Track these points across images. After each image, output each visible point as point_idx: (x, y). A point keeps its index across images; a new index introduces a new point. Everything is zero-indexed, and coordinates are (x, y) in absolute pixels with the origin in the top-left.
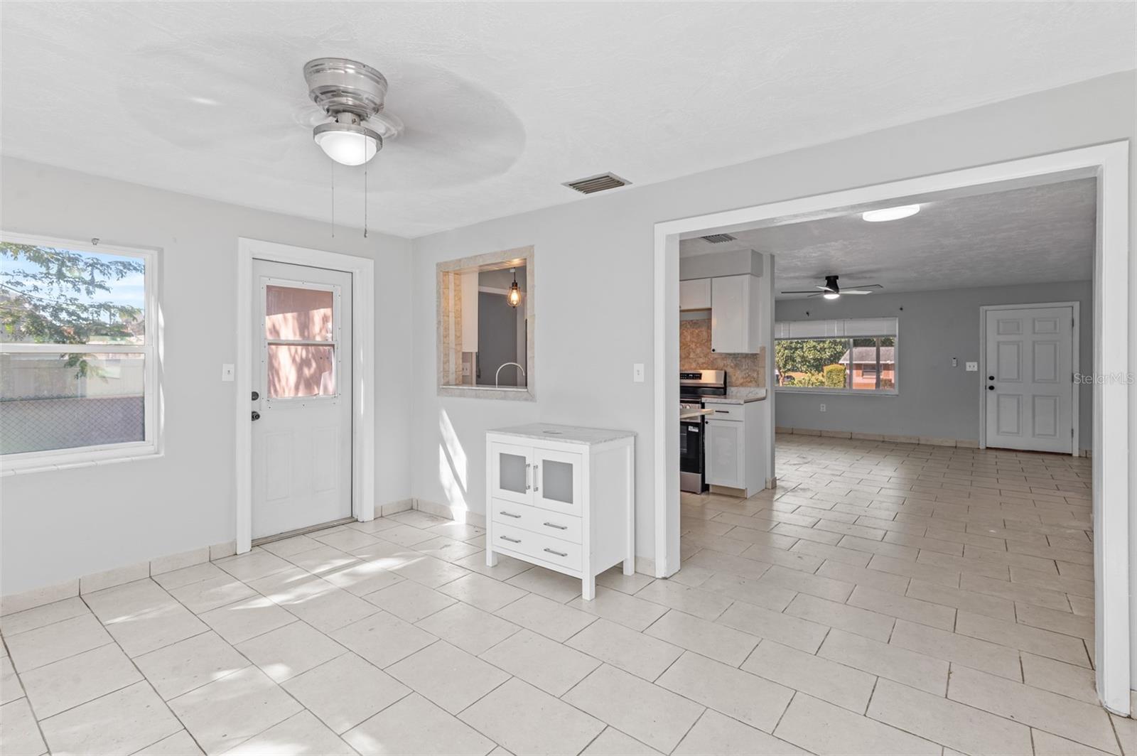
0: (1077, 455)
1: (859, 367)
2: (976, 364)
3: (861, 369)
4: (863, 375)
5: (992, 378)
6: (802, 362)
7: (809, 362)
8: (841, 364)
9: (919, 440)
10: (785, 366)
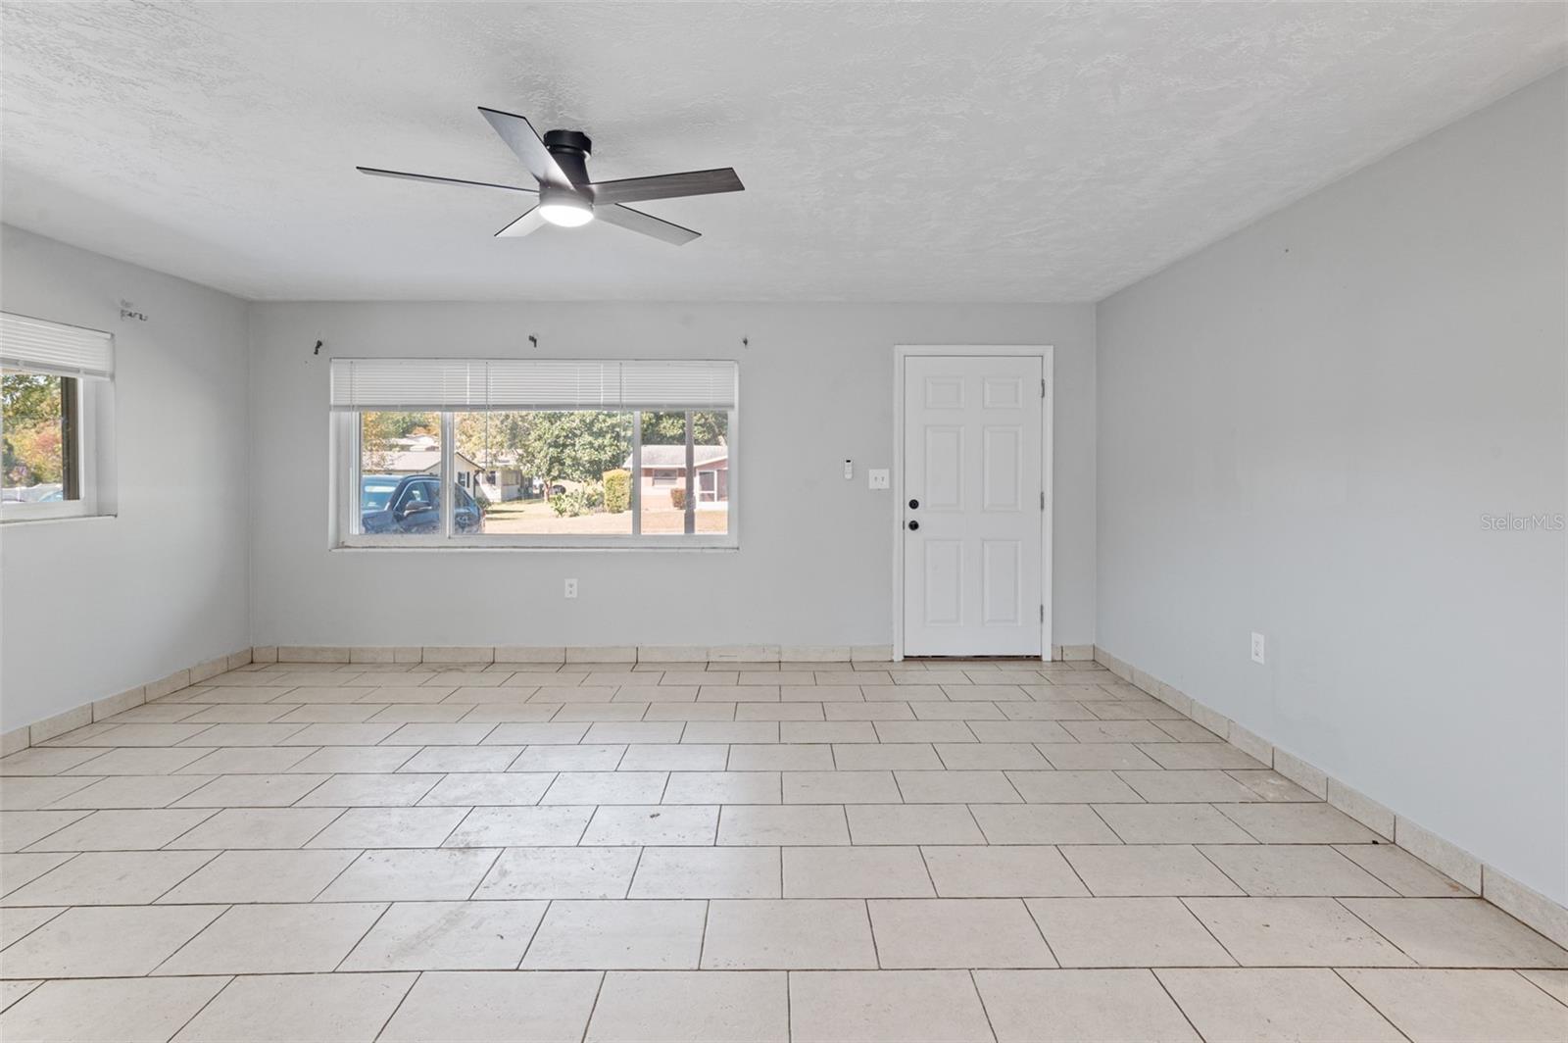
0: (1050, 659)
1: (649, 472)
2: (885, 473)
3: (650, 476)
4: (653, 484)
5: (914, 504)
6: (574, 465)
7: (584, 466)
8: (625, 469)
9: (780, 653)
10: (549, 471)
